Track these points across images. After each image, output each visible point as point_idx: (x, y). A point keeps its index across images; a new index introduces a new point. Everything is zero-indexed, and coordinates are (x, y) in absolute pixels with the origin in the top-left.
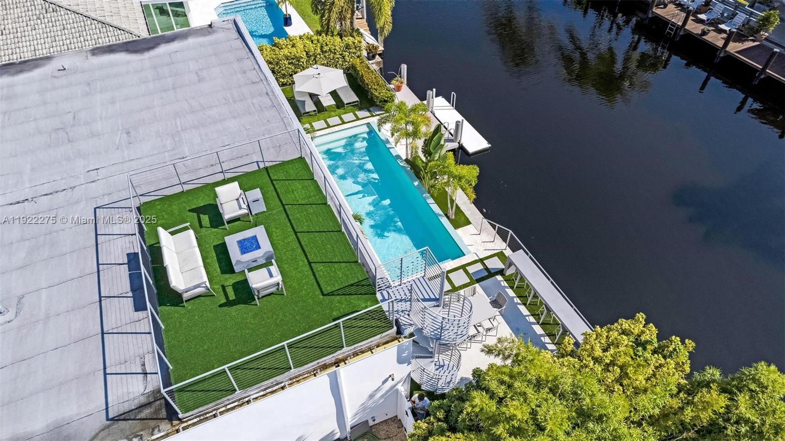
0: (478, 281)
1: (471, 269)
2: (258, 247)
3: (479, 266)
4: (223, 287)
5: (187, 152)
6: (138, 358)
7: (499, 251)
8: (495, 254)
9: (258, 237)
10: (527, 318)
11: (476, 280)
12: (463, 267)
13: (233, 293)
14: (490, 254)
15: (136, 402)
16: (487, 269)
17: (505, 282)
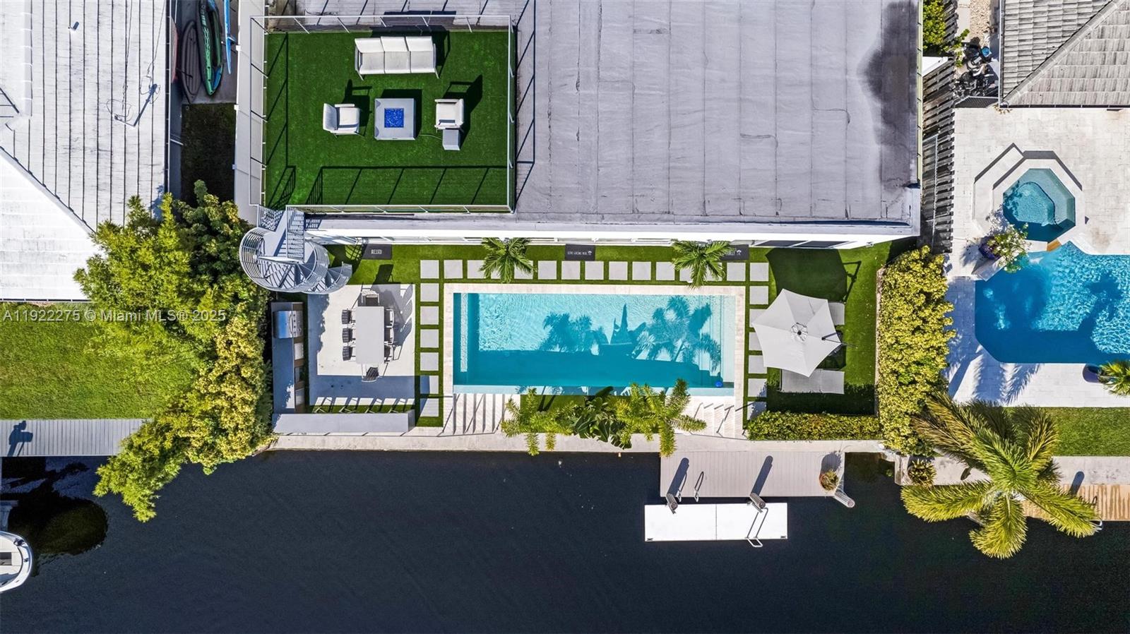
0: (417, 378)
1: (434, 380)
2: (387, 125)
3: (434, 390)
4: (369, 88)
5: (587, 92)
6: (337, 10)
7: (444, 423)
8: (443, 417)
9: (401, 128)
10: (357, 399)
11: (419, 377)
12: (440, 373)
13: (358, 94)
14: (444, 411)
15: (301, 5)
16: (427, 396)
17: (403, 404)
